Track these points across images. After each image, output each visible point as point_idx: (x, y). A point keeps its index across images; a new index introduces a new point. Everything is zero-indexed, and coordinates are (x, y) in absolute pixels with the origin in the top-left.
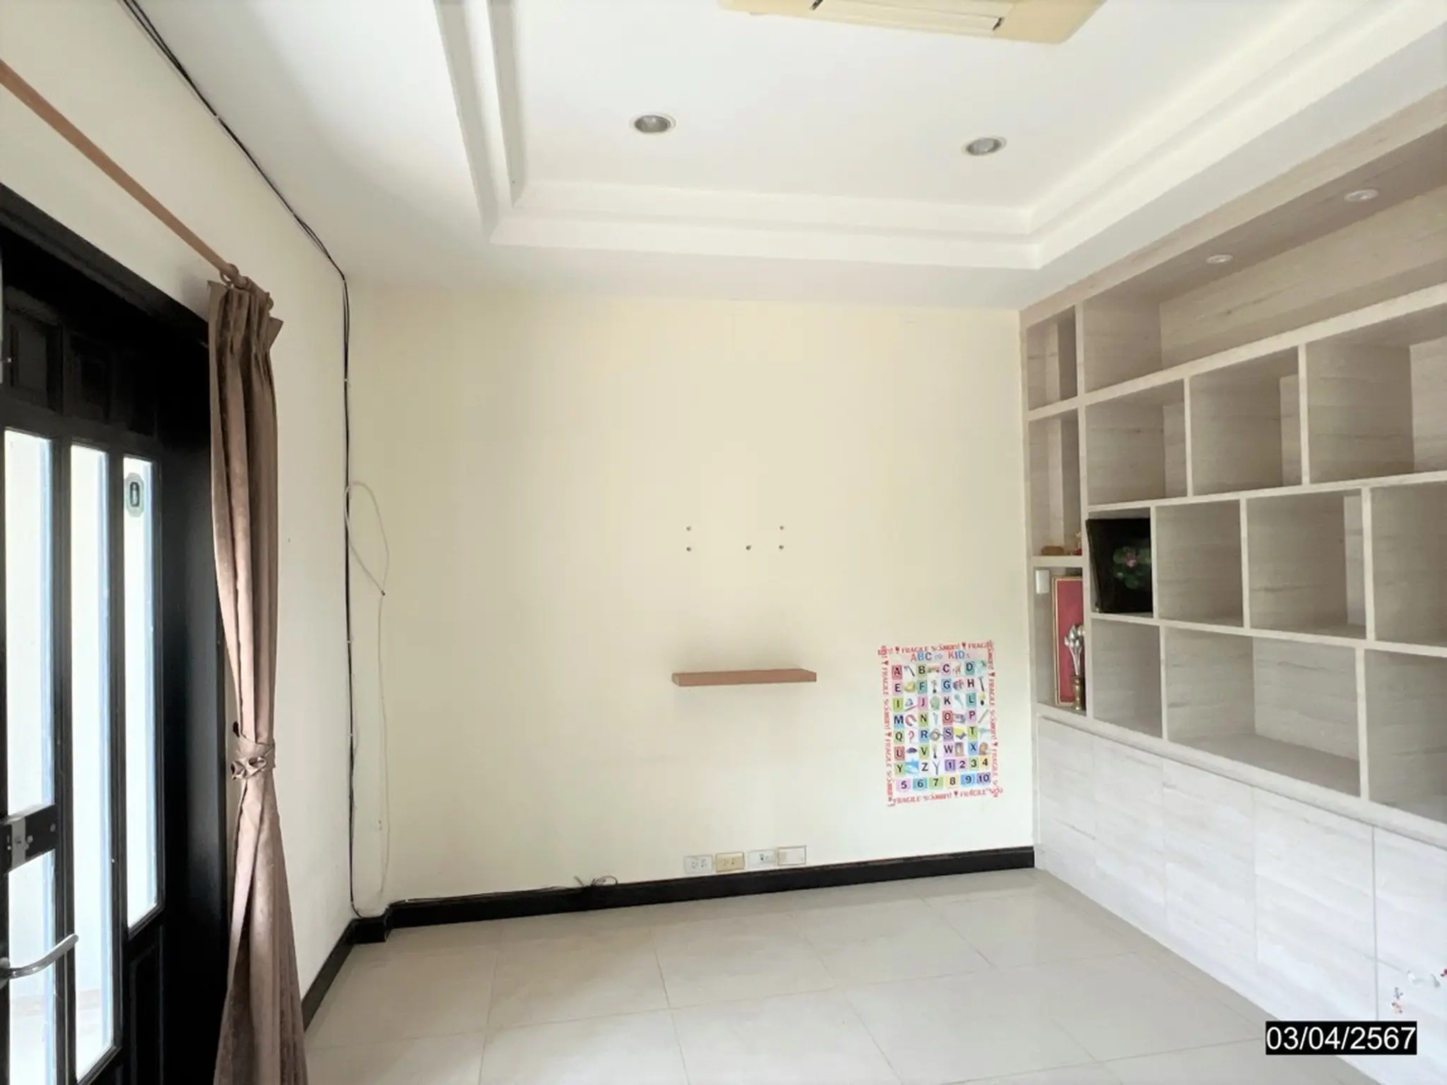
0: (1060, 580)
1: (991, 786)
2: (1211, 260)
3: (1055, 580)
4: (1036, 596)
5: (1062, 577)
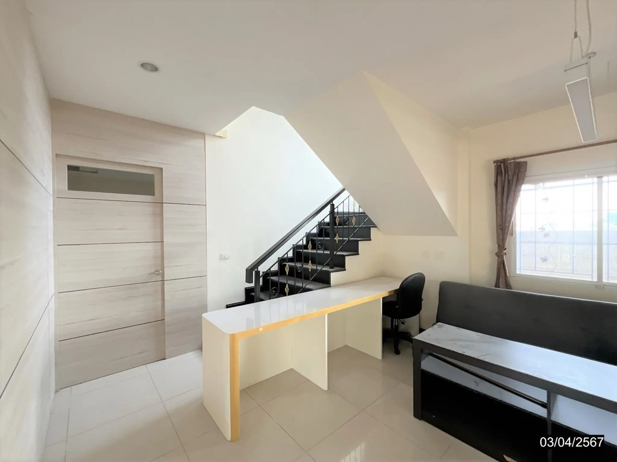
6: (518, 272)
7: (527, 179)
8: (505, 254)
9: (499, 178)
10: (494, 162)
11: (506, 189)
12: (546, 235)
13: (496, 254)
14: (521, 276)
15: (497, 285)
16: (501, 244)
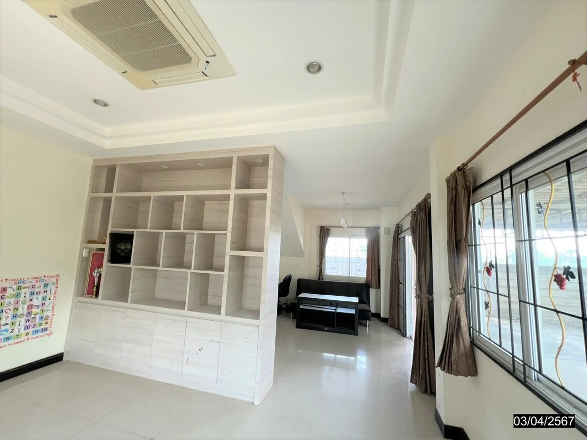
0: (94, 252)
1: (48, 332)
2: (162, 166)
3: (92, 252)
4: (83, 258)
5: (95, 251)
6: (326, 274)
7: (330, 235)
8: (322, 266)
9: (321, 234)
10: (320, 227)
11: (323, 239)
12: (335, 258)
13: (319, 266)
14: (327, 275)
15: (319, 279)
16: (321, 262)
